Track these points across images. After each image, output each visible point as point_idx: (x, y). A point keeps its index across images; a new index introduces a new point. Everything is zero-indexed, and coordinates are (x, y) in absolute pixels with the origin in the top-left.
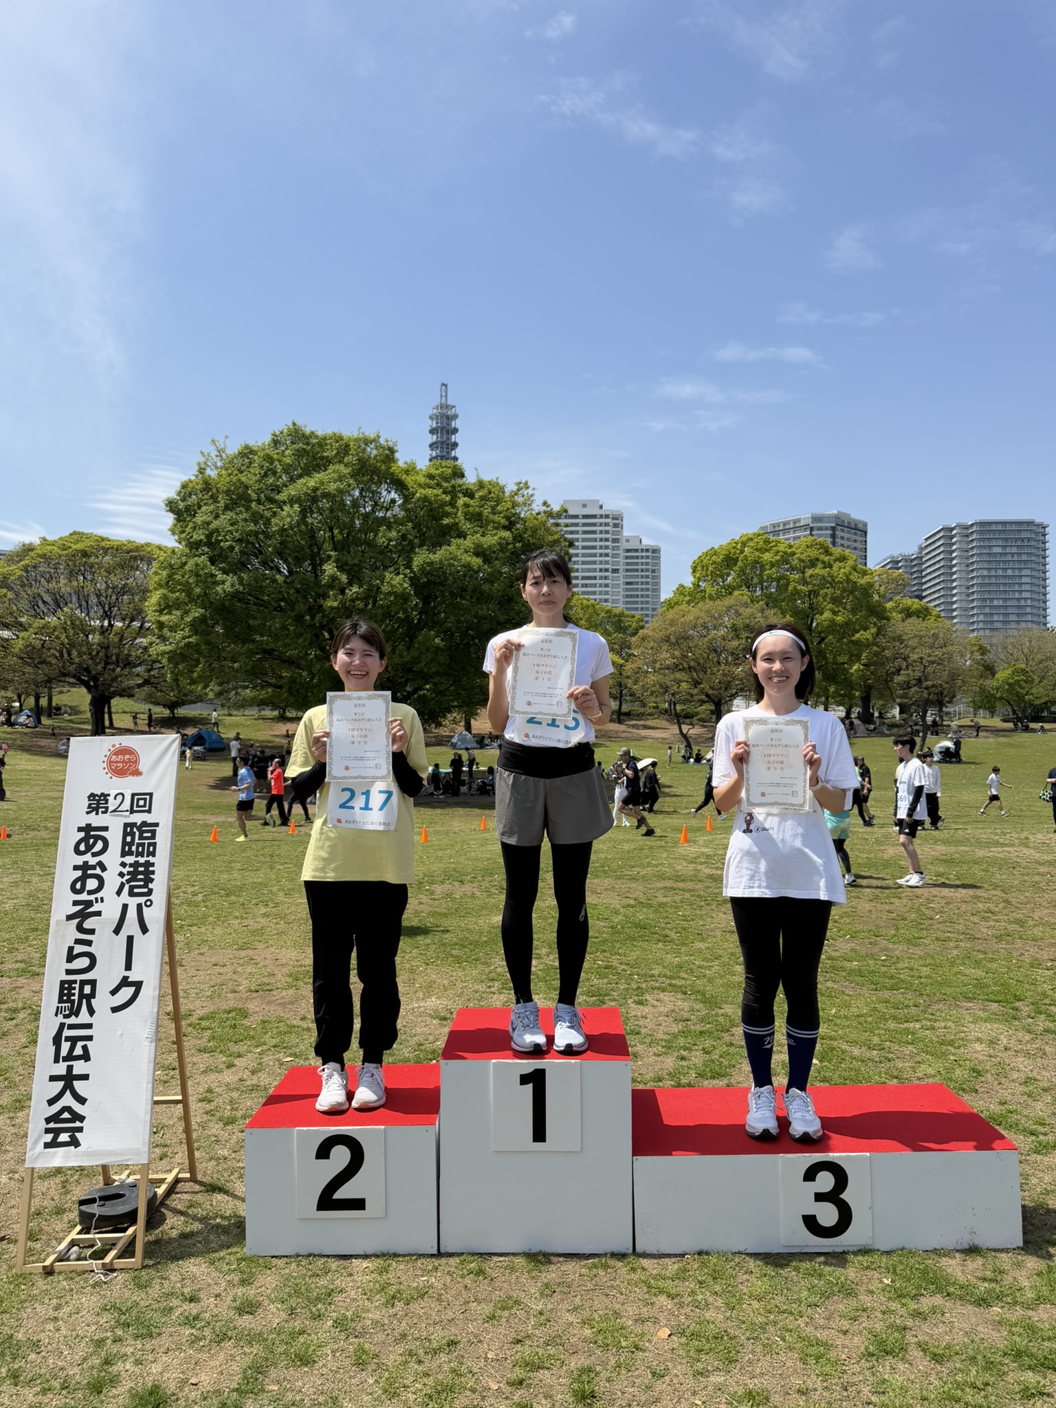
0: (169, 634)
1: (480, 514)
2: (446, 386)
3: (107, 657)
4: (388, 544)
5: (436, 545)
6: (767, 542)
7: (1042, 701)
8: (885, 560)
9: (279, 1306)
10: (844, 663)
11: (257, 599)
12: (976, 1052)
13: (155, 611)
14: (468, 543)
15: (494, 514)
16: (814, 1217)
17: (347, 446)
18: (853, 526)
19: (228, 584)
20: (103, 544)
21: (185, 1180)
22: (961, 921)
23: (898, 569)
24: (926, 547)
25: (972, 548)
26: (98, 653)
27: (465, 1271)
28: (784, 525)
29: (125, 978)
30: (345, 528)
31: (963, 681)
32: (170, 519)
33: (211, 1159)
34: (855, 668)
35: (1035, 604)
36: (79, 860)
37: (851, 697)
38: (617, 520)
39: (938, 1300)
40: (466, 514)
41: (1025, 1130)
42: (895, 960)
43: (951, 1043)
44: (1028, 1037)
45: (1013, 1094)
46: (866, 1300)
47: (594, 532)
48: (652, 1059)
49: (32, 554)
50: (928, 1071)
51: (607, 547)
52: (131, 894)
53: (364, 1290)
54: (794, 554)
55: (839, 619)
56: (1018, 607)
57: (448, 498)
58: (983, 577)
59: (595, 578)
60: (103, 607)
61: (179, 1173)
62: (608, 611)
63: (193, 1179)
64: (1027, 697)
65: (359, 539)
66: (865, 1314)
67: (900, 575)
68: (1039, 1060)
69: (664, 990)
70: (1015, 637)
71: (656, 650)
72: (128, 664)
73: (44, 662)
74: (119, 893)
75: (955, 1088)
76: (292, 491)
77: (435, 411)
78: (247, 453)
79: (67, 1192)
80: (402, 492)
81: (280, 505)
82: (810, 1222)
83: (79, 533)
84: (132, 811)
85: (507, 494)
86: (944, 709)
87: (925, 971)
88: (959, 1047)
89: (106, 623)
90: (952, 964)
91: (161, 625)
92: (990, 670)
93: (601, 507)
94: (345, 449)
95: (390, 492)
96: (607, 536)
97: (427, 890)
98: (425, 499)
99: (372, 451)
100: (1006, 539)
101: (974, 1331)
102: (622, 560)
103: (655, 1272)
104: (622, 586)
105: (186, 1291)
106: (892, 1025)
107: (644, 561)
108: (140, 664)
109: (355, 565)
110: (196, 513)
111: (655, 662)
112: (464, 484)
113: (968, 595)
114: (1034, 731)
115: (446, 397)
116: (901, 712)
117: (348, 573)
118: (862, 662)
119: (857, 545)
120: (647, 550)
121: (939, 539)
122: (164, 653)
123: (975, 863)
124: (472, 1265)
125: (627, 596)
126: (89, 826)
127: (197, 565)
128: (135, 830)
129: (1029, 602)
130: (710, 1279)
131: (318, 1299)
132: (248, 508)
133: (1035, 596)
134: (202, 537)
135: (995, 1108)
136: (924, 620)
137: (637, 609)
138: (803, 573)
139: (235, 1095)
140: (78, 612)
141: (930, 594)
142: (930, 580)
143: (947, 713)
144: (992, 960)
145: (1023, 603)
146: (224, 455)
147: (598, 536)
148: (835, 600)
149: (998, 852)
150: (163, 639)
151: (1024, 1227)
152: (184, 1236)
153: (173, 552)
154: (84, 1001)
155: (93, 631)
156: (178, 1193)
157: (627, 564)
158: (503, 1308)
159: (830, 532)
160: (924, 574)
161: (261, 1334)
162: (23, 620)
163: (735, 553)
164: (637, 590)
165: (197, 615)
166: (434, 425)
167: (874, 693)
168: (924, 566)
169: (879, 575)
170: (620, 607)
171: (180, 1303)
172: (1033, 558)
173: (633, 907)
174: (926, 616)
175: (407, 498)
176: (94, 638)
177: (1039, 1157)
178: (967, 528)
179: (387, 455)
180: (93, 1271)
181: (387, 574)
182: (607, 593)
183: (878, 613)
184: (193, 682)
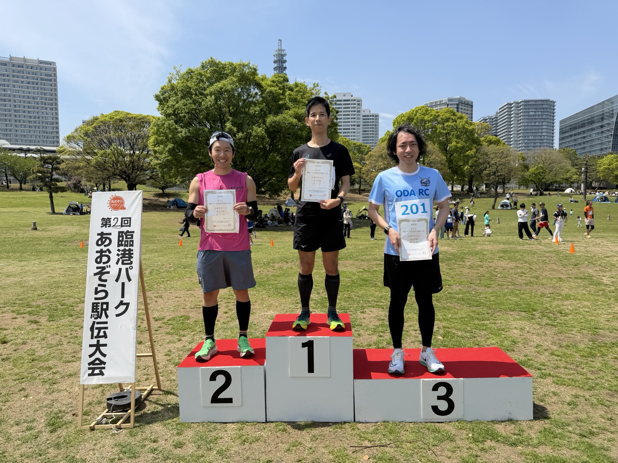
0: (159, 155)
1: (296, 99)
2: (281, 40)
3: (133, 167)
4: (255, 113)
5: (276, 114)
6: (427, 110)
7: (550, 182)
8: (480, 119)
9: (193, 445)
10: (461, 166)
11: (197, 139)
12: (514, 333)
13: (152, 145)
14: (291, 112)
15: (303, 99)
16: (437, 407)
17: (235, 67)
18: (466, 103)
19: (183, 132)
20: (129, 116)
21: (155, 389)
22: (510, 277)
23: (487, 122)
24: (500, 112)
25: (520, 113)
26: (129, 165)
27: (277, 430)
28: (435, 103)
29: (122, 302)
30: (235, 106)
31: (514, 173)
32: (157, 103)
33: (168, 380)
34: (466, 168)
35: (548, 138)
36: (99, 248)
37: (464, 181)
38: (359, 102)
39: (493, 444)
40: (290, 99)
41: (536, 368)
42: (479, 294)
43: (503, 330)
44: (538, 327)
45: (531, 352)
46: (459, 443)
47: (349, 108)
48: (367, 336)
49: (97, 121)
50: (493, 342)
51: (355, 115)
52: (123, 264)
53: (231, 437)
54: (439, 116)
55: (459, 145)
56: (540, 139)
57: (281, 92)
58: (525, 126)
59: (349, 129)
60: (130, 144)
61: (153, 386)
62: (354, 144)
63: (159, 389)
64: (543, 180)
65: (242, 111)
66: (459, 450)
67: (487, 125)
68: (543, 337)
69: (374, 307)
70: (538, 153)
71: (377, 161)
72: (142, 169)
73: (106, 169)
74: (117, 263)
75: (504, 349)
76: (212, 89)
77: (276, 52)
78: (190, 72)
79: (103, 395)
80: (260, 89)
81: (206, 96)
82: (435, 409)
83: (117, 111)
84: (122, 226)
85: (308, 89)
86: (506, 186)
87: (493, 298)
88: (507, 332)
89: (132, 152)
90: (505, 295)
91: (155, 152)
92: (526, 167)
93: (352, 96)
94: (234, 70)
95: (254, 89)
96: (355, 109)
97: (271, 266)
98: (271, 92)
99: (247, 70)
100: (536, 109)
101: (509, 457)
102: (361, 121)
103: (363, 430)
104: (361, 133)
105: (152, 437)
106: (476, 322)
107: (371, 121)
108: (148, 170)
109: (240, 123)
110: (168, 101)
111: (375, 166)
112: (288, 85)
113: (518, 134)
114: (546, 195)
115: (281, 46)
116: (486, 187)
117: (237, 127)
118: (469, 165)
119: (469, 112)
120: (373, 116)
121: (505, 109)
122: (157, 164)
123: (517, 252)
124: (281, 427)
125: (364, 137)
126: (102, 233)
127: (169, 124)
128: (123, 234)
129: (546, 137)
130: (388, 434)
131: (211, 442)
132: (191, 98)
133: (548, 134)
134: (171, 112)
135: (522, 358)
136: (497, 145)
137: (368, 143)
138: (444, 124)
139: (181, 353)
140: (119, 147)
141: (501, 134)
142: (501, 128)
143: (506, 187)
144: (523, 294)
145: (543, 138)
146: (180, 74)
147: (351, 109)
148: (458, 137)
149: (528, 248)
150: (157, 158)
151: (534, 411)
152: (153, 413)
153: (159, 119)
154: (103, 311)
155: (126, 155)
156: (152, 395)
157: (364, 122)
158: (294, 446)
159: (456, 106)
160: (498, 125)
161: (184, 457)
162: (96, 151)
163: (412, 116)
164: (368, 134)
165: (170, 147)
166: (276, 59)
167: (474, 179)
168: (498, 121)
169: (478, 125)
170: (360, 142)
171: (149, 443)
172: (549, 117)
173: (362, 272)
174: (498, 144)
175: (263, 92)
176: (127, 159)
177: (542, 380)
178: (518, 103)
179: (253, 72)
180: (112, 429)
181: (254, 127)
182: (354, 136)
183: (476, 142)
184: (171, 177)
